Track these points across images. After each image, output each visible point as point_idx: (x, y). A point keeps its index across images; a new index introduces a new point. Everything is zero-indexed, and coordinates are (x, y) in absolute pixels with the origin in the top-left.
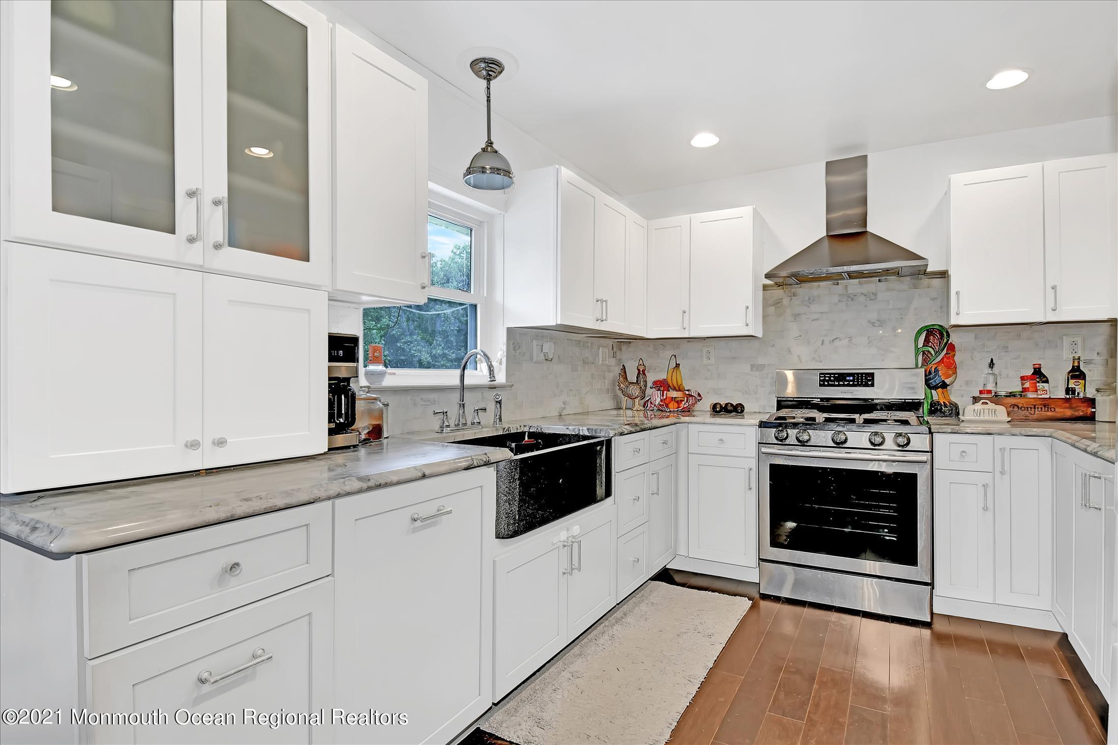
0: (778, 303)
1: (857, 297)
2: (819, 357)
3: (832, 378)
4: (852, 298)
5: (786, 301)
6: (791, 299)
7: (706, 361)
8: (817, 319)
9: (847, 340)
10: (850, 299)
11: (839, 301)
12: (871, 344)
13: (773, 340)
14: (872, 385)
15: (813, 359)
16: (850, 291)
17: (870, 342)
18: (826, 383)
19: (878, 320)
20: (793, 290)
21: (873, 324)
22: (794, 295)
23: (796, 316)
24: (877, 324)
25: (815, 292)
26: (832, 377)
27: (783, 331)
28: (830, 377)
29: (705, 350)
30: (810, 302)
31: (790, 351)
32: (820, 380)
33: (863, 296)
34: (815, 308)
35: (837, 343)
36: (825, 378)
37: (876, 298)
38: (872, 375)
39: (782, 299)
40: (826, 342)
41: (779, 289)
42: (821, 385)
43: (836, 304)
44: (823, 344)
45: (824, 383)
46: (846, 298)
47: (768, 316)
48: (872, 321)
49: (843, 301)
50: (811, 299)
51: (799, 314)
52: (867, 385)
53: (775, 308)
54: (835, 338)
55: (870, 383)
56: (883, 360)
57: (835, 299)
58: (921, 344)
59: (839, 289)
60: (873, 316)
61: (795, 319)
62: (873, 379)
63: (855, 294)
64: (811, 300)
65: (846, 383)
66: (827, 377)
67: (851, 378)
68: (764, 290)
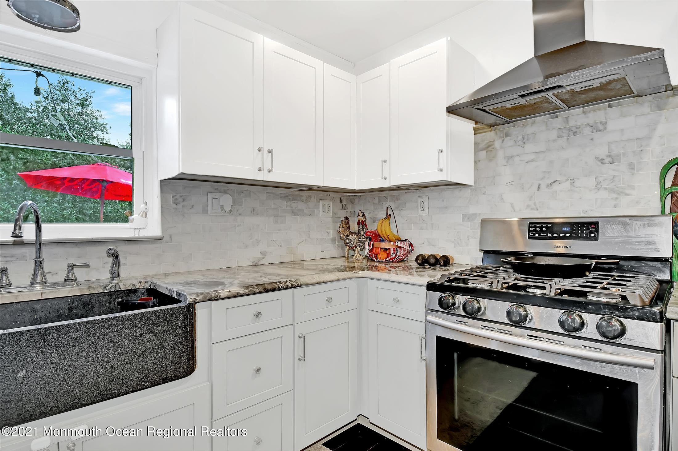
0: (489, 147)
1: (580, 129)
2: (535, 204)
3: (544, 229)
4: (575, 132)
5: (497, 144)
6: (503, 140)
7: (420, 212)
8: (533, 161)
9: (569, 182)
10: (571, 134)
11: (558, 137)
12: (599, 186)
13: (484, 187)
14: (596, 238)
15: (528, 206)
16: (572, 123)
17: (598, 183)
18: (537, 235)
19: (609, 156)
20: (506, 130)
21: (602, 161)
22: (507, 135)
23: (510, 158)
24: (607, 160)
25: (529, 130)
26: (544, 227)
27: (495, 177)
28: (541, 228)
29: (420, 200)
30: (524, 141)
31: (502, 199)
32: (530, 231)
33: (589, 128)
34: (530, 147)
35: (556, 187)
36: (536, 229)
37: (605, 128)
38: (596, 224)
39: (494, 141)
40: (543, 186)
41: (491, 131)
42: (530, 238)
43: (554, 141)
44: (539, 188)
45: (534, 234)
46: (568, 132)
47: (479, 161)
48: (601, 158)
49: (563, 137)
50: (526, 137)
51: (512, 157)
52: (588, 238)
53: (487, 151)
54: (553, 181)
55: (592, 235)
56: (615, 206)
57: (554, 134)
58: (668, 184)
59: (558, 122)
60: (602, 152)
61: (507, 162)
62: (597, 231)
63: (578, 127)
64: (525, 140)
65: (561, 235)
66: (538, 227)
67: (568, 229)
68: (475, 134)
